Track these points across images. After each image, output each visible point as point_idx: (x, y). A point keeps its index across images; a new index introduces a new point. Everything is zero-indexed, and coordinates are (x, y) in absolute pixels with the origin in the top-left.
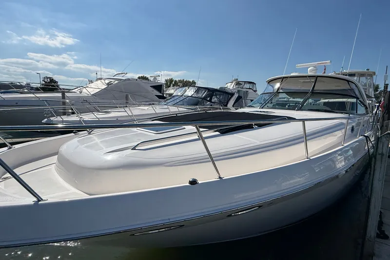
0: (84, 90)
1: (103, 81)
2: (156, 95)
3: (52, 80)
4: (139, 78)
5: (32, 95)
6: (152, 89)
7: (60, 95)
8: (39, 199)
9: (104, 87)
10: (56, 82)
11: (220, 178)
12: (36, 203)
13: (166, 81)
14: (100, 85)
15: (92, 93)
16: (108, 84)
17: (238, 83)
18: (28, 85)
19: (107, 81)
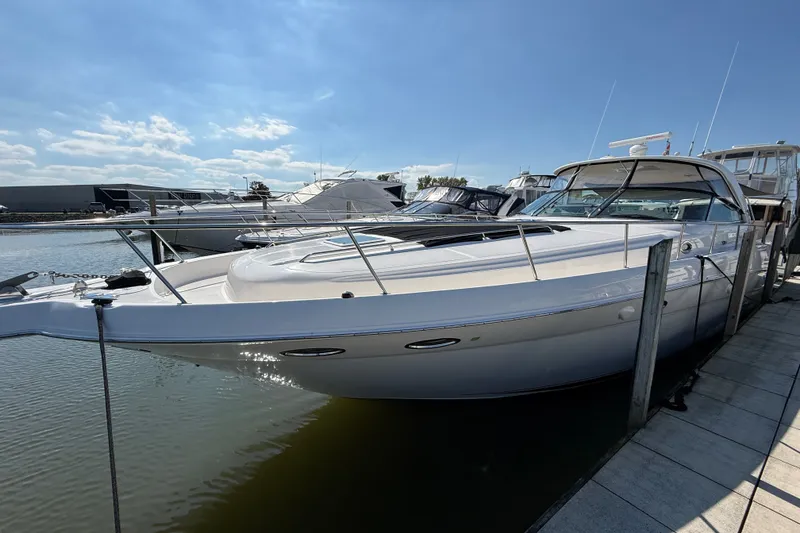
0: (293, 198)
1: (318, 184)
2: (393, 203)
3: (262, 186)
4: (380, 178)
5: (229, 206)
6: (387, 193)
7: (261, 204)
8: (184, 302)
9: (318, 192)
10: (267, 189)
11: (385, 293)
12: (179, 305)
13: (420, 180)
14: (315, 190)
15: (303, 201)
16: (324, 188)
17: (530, 179)
18: (231, 194)
19: (323, 184)
